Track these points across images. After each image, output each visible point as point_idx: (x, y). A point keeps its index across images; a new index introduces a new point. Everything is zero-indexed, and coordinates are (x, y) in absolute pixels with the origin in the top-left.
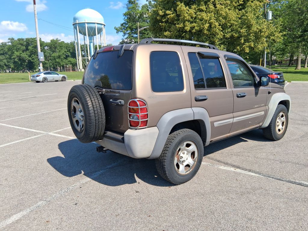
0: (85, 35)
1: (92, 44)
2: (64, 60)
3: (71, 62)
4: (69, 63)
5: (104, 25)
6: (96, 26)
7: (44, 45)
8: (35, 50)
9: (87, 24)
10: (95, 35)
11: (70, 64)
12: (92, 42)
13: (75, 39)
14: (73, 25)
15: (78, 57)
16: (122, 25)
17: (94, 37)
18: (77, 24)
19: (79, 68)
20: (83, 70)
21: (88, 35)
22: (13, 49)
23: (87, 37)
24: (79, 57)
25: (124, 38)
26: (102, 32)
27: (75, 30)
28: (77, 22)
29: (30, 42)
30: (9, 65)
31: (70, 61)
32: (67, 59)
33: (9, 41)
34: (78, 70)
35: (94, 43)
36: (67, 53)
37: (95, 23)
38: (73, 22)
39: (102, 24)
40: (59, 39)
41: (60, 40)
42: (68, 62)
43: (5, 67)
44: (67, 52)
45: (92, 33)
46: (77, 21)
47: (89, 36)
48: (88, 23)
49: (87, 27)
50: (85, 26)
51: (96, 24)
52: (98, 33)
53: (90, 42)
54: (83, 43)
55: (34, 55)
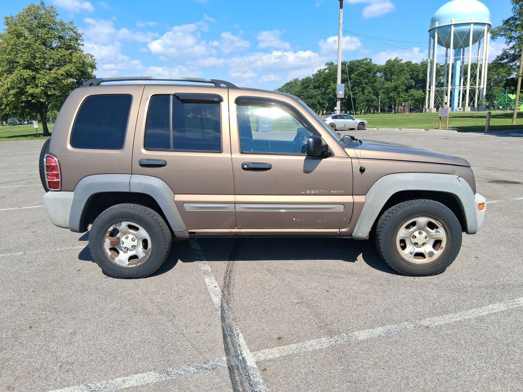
0: (448, 46)
1: (459, 64)
2: (402, 95)
3: (414, 97)
4: (410, 98)
5: (488, 24)
6: (472, 27)
7: (375, 71)
8: (360, 79)
9: (454, 27)
10: (468, 45)
11: (412, 100)
12: (459, 59)
13: (429, 57)
14: (429, 31)
15: (430, 88)
16: (506, 22)
17: (465, 49)
18: (436, 29)
19: (429, 107)
20: (434, 110)
21: (454, 46)
22: (330, 78)
23: (451, 51)
24: (432, 87)
25: (508, 47)
26: (483, 38)
27: (432, 40)
28: (437, 26)
29: (354, 67)
30: (324, 103)
31: (412, 95)
32: (407, 92)
33: (326, 67)
34: (426, 109)
35: (463, 60)
36: (410, 81)
37: (470, 24)
38: (430, 27)
39: (484, 24)
40: (399, 58)
41: (401, 60)
42: (409, 96)
43: (318, 106)
44: (411, 79)
45: (462, 42)
46: (437, 23)
47: (455, 48)
48: (456, 25)
49: (454, 33)
50: (451, 30)
51: (472, 25)
52: (474, 42)
53: (456, 60)
54: (442, 63)
55: (358, 87)
